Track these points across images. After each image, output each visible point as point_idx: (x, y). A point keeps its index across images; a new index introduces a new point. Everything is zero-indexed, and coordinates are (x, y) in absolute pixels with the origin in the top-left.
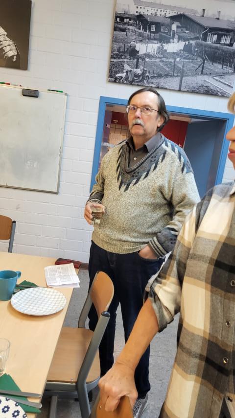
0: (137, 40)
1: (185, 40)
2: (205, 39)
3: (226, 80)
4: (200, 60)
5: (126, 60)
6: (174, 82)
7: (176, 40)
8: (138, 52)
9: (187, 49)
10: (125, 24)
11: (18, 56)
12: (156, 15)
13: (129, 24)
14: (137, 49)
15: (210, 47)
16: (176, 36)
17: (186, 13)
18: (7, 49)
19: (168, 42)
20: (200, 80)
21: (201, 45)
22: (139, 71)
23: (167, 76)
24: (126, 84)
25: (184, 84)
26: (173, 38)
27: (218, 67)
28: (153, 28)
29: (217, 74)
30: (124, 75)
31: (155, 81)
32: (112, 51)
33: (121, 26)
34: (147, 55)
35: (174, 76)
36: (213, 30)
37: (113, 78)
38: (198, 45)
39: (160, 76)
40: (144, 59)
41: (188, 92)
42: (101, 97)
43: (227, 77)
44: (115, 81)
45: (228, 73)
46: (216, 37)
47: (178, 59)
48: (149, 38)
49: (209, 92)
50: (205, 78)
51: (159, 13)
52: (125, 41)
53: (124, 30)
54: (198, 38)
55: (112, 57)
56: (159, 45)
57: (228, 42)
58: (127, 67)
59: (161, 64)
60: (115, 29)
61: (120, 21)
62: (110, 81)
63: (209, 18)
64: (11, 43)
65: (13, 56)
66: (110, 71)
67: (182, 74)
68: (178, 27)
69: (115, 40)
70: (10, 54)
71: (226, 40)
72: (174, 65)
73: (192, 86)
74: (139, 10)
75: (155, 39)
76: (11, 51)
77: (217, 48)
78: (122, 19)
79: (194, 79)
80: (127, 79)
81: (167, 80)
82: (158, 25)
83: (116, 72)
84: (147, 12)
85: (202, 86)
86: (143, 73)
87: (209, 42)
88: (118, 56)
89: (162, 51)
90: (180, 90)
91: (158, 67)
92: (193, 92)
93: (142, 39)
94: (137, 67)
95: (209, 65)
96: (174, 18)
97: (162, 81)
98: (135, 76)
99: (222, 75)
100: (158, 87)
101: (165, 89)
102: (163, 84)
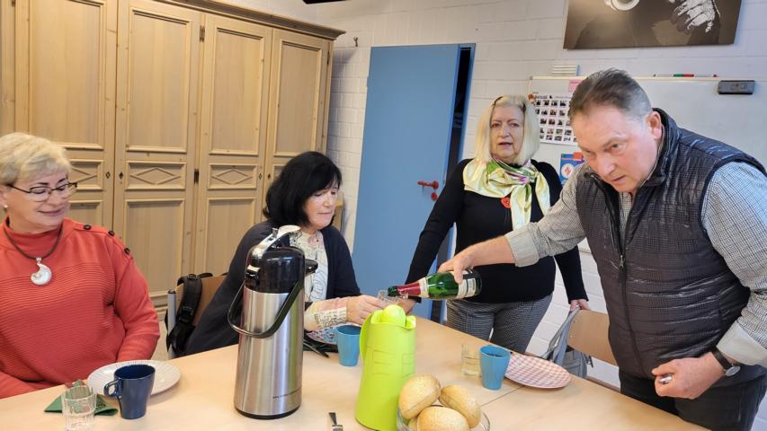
76: (702, 15)
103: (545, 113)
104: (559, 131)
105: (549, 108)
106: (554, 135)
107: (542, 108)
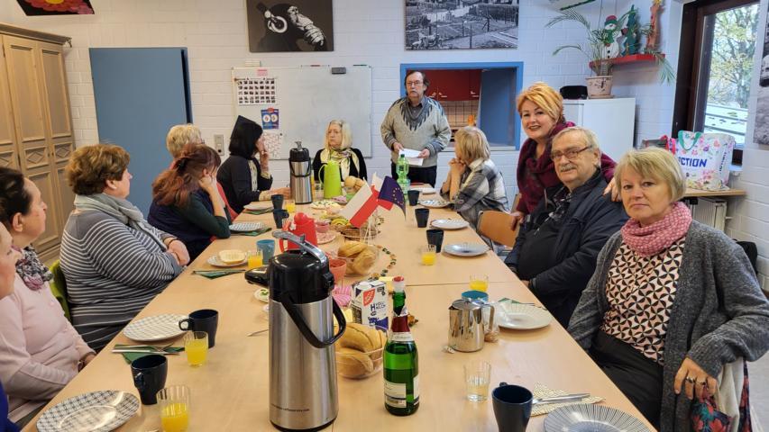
0: (427, 11)
1: (469, 5)
2: (487, 2)
3: (511, 33)
4: (485, 19)
5: (420, 30)
6: (465, 42)
7: (461, 6)
8: (429, 21)
9: (472, 12)
11: (324, 40)
14: (428, 18)
15: (493, 7)
16: (461, 3)
18: (314, 36)
19: (455, 8)
20: (488, 36)
21: (484, 7)
22: (432, 37)
23: (458, 37)
24: (423, 49)
25: (473, 42)
26: (459, 4)
27: (501, 23)
29: (502, 30)
30: (420, 42)
31: (447, 43)
32: (407, 23)
33: (412, 2)
34: (438, 22)
35: (463, 37)
37: (410, 45)
38: (480, 6)
39: (451, 38)
40: (435, 26)
41: (478, 48)
42: (402, 65)
43: (511, 30)
44: (412, 49)
45: (511, 27)
47: (466, 22)
48: (438, 8)
49: (497, 46)
50: (492, 34)
52: (417, 14)
53: (415, 5)
55: (407, 29)
56: (447, 12)
57: (507, 1)
58: (421, 36)
59: (451, 28)
60: (407, 5)
62: (408, 50)
64: (317, 30)
65: (320, 42)
66: (407, 40)
67: (471, 34)
69: (407, 14)
70: (317, 40)
71: (504, 0)
72: (463, 28)
73: (481, 43)
75: (442, 8)
77: (498, 7)
79: (482, 36)
80: (422, 45)
81: (458, 41)
83: (413, 41)
85: (490, 41)
86: (437, 39)
87: (490, 4)
88: (413, 27)
89: (450, 17)
90: (471, 48)
91: (449, 30)
92: (483, 48)
93: (432, 9)
94: (430, 34)
95: (492, 22)
97: (454, 43)
98: (430, 42)
99: (506, 29)
100: (451, 48)
101: (457, 48)
102: (455, 45)
103: (246, 88)
104: (256, 98)
105: (248, 85)
106: (255, 100)
107: (244, 85)
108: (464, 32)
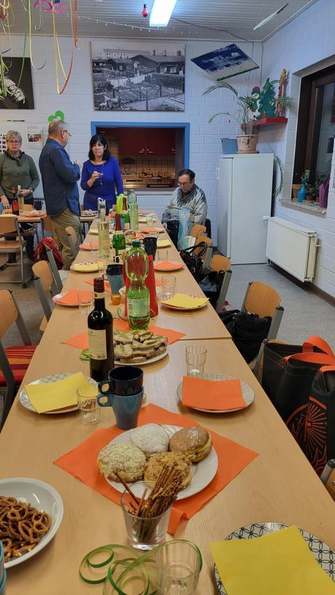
0: (110, 78)
1: (145, 74)
2: (159, 72)
3: (179, 98)
4: (157, 86)
5: (105, 93)
6: (142, 105)
8: (113, 86)
9: (147, 79)
10: (99, 67)
11: (26, 100)
12: (121, 58)
13: (103, 67)
14: (112, 84)
15: (163, 76)
16: (138, 72)
17: (143, 54)
19: (133, 77)
20: (160, 101)
21: (157, 76)
22: (116, 100)
23: (136, 101)
24: (108, 110)
25: (149, 105)
26: (136, 73)
27: (171, 90)
28: (121, 68)
29: (171, 96)
30: (106, 104)
31: (127, 106)
32: (94, 87)
33: (98, 69)
34: (120, 87)
35: (141, 100)
36: (163, 64)
37: (98, 107)
38: (153, 75)
39: (131, 102)
40: (118, 91)
41: (153, 111)
42: (92, 122)
43: (179, 96)
44: (100, 110)
45: (179, 94)
46: (166, 69)
47: (142, 88)
48: (119, 75)
49: (169, 109)
50: (164, 99)
51: (123, 56)
52: (101, 79)
53: (100, 72)
54: (154, 71)
55: (94, 92)
56: (127, 79)
57: (175, 72)
58: (107, 98)
59: (131, 93)
60: (94, 71)
61: (97, 65)
62: (96, 110)
63: (159, 56)
64: (20, 90)
65: (22, 101)
66: (95, 102)
67: (147, 98)
68: (138, 65)
69: (95, 79)
70: (20, 99)
71: (173, 70)
72: (140, 93)
73: (155, 106)
74: (109, 56)
75: (123, 75)
76: (20, 96)
77: (168, 77)
78: (98, 64)
79: (156, 100)
80: (108, 107)
81: (137, 104)
82: (124, 65)
83: (100, 103)
84: (115, 56)
85: (163, 105)
86: (119, 101)
87: (162, 73)
88: (99, 91)
89: (130, 83)
90: (147, 110)
91: (129, 95)
92: (157, 110)
93: (115, 76)
94: (114, 97)
95: (164, 89)
96: (134, 59)
97: (134, 105)
98: (114, 104)
99: (175, 96)
100: (131, 110)
101: (136, 110)
102: (134, 107)
108: (141, 97)
